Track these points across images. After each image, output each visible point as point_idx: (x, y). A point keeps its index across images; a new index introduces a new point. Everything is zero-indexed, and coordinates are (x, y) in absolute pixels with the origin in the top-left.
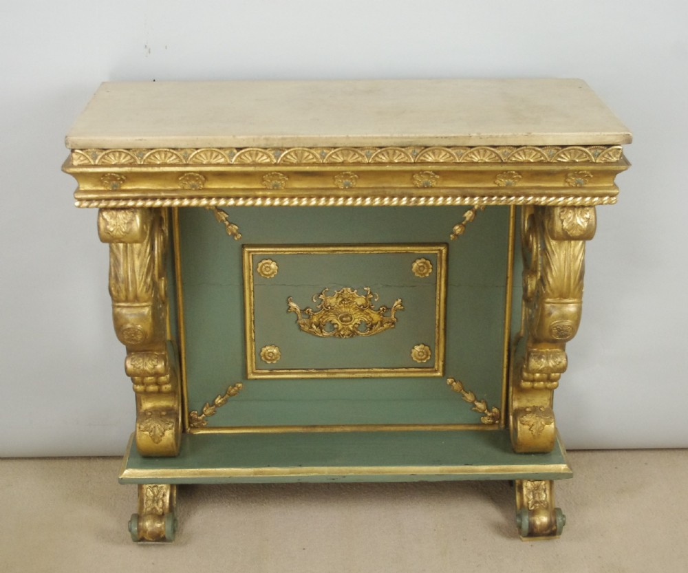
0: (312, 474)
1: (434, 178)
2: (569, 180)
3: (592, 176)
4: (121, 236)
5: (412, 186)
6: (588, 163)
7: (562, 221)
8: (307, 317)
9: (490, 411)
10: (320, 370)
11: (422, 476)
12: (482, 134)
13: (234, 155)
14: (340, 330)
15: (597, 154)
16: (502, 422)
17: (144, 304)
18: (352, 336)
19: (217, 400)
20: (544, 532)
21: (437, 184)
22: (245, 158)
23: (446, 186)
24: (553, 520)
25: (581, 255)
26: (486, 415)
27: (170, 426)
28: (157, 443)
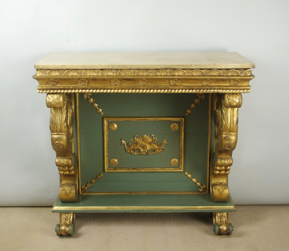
0: (130, 209)
1: (178, 82)
2: (231, 83)
3: (240, 81)
4: (55, 104)
5: (169, 85)
6: (238, 76)
7: (229, 99)
8: (129, 146)
9: (202, 186)
10: (134, 169)
11: (175, 210)
12: (196, 64)
13: (100, 72)
14: (142, 152)
15: (242, 72)
16: (207, 191)
17: (63, 134)
18: (147, 155)
19: (93, 181)
20: (225, 233)
21: (179, 84)
22: (104, 73)
23: (183, 85)
24: (228, 228)
25: (236, 115)
26: (201, 188)
27: (73, 189)
28: (68, 196)
